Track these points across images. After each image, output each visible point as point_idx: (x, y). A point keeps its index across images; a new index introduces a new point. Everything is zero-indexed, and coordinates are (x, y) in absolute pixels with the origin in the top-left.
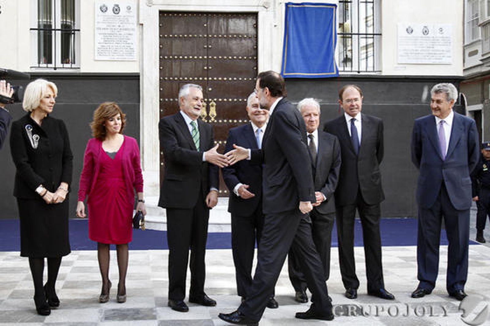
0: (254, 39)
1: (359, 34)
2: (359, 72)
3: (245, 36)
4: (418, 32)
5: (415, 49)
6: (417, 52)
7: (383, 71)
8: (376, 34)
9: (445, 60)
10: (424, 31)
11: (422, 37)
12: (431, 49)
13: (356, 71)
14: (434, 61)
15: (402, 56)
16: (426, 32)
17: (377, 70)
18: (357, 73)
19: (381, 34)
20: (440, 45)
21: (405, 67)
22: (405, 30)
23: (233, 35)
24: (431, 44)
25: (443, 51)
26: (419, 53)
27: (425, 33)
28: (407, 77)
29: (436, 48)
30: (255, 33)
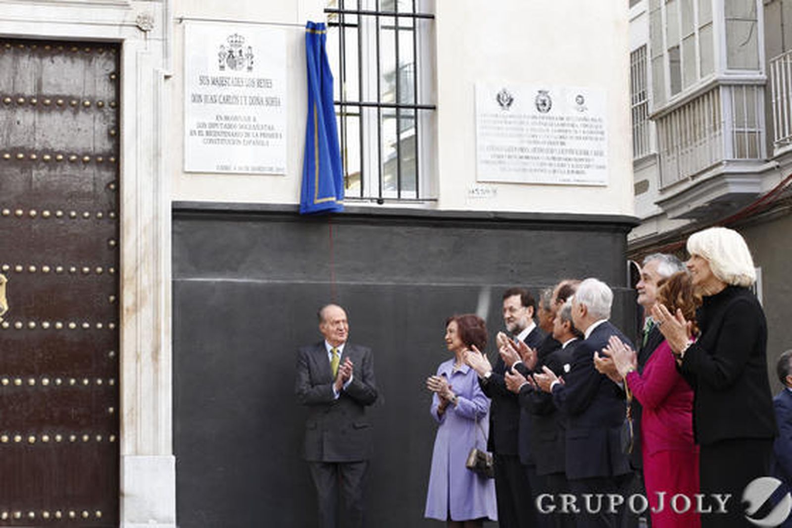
0: (109, 111)
1: (379, 106)
2: (380, 201)
3: (87, 103)
4: (525, 104)
5: (518, 146)
6: (525, 154)
7: (442, 200)
8: (422, 108)
9: (591, 176)
10: (540, 102)
11: (534, 117)
12: (559, 147)
13: (372, 199)
14: (566, 176)
15: (487, 162)
16: (543, 105)
17: (426, 197)
18: (375, 205)
19: (434, 108)
20: (579, 138)
21: (495, 192)
22: (495, 97)
23: (55, 98)
24: (557, 134)
25: (586, 153)
26: (527, 157)
27: (541, 108)
28: (499, 216)
29: (571, 144)
30: (112, 94)
